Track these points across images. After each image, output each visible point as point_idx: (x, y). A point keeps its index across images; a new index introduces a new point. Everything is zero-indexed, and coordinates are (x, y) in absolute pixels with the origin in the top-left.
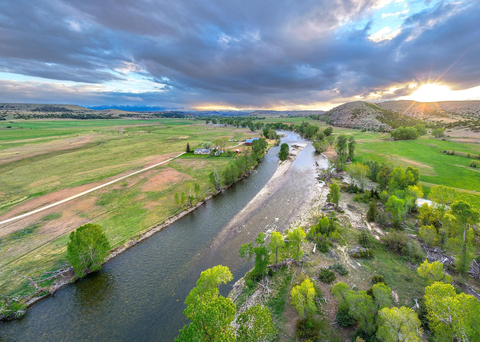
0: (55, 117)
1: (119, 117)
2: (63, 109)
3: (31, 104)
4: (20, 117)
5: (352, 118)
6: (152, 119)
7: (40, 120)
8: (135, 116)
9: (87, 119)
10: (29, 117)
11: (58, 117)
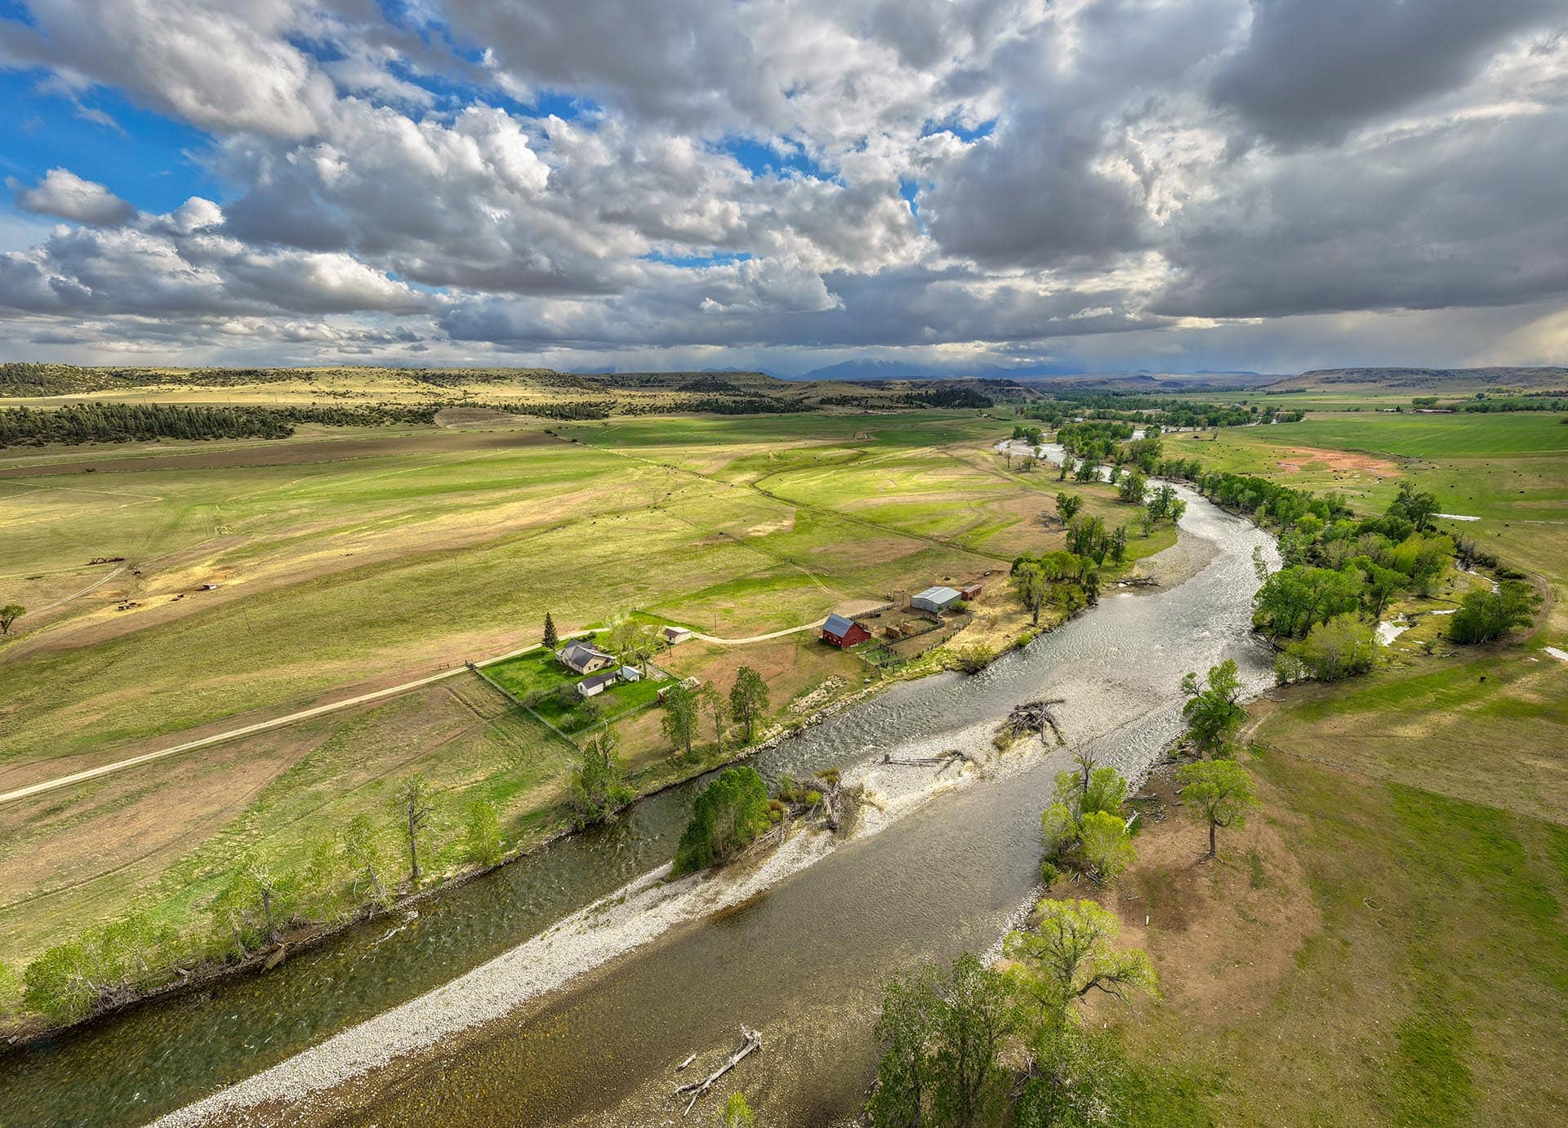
3: (688, 374)
8: (856, 403)
10: (643, 411)
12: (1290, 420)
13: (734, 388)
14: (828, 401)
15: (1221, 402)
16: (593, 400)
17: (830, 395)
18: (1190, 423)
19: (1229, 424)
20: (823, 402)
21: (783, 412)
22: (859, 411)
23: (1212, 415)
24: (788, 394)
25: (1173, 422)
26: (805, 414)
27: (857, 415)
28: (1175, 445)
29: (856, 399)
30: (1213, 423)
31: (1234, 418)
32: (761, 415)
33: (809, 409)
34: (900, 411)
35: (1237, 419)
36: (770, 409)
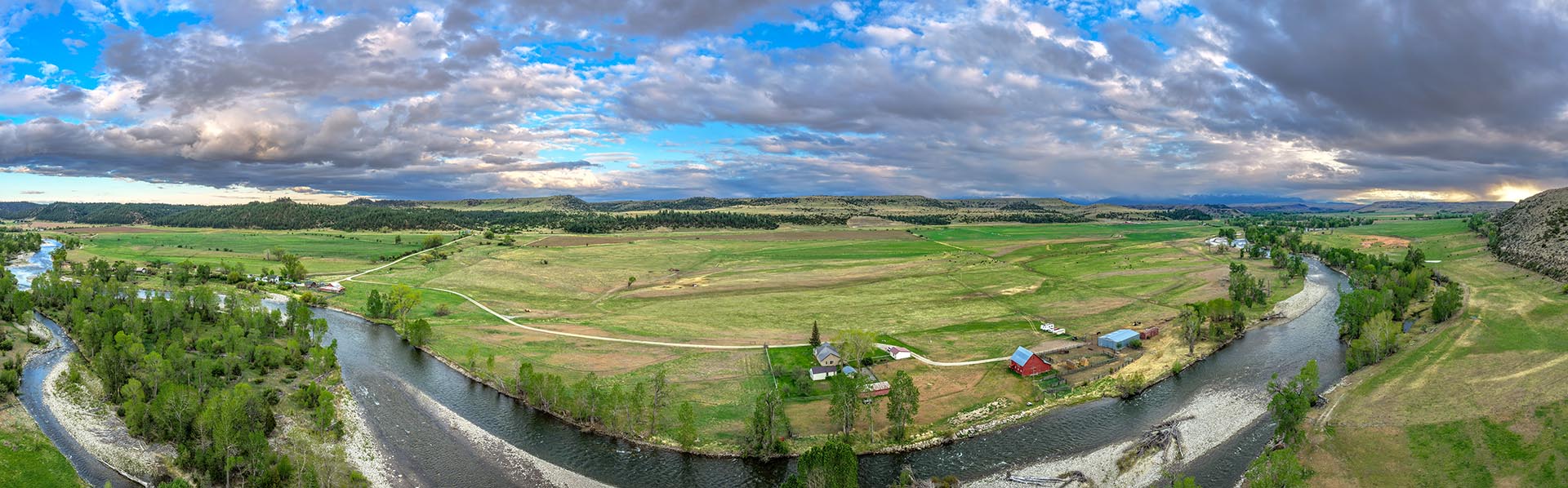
0: (1000, 220)
1: (1096, 219)
2: (1033, 207)
3: (1013, 200)
4: (966, 220)
5: (1546, 237)
6: (1144, 223)
7: (982, 224)
8: (1120, 217)
9: (1041, 222)
10: (973, 220)
11: (1005, 219)
12: (1367, 224)
13: (1039, 208)
14: (1103, 216)
15: (1338, 216)
16: (943, 214)
17: (1104, 212)
18: (1321, 226)
19: (1340, 226)
20: (1098, 216)
21: (1070, 222)
22: (1122, 222)
23: (1331, 221)
24: (1077, 212)
25: (1312, 226)
26: (1084, 223)
27: (1120, 225)
28: (1310, 237)
29: (1121, 214)
30: (1332, 225)
31: (1342, 223)
32: (1054, 224)
33: (1088, 220)
34: (1149, 222)
35: (1345, 224)
36: (1061, 220)
